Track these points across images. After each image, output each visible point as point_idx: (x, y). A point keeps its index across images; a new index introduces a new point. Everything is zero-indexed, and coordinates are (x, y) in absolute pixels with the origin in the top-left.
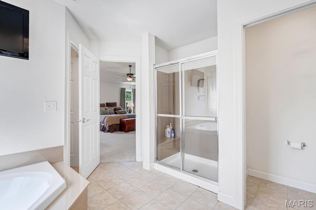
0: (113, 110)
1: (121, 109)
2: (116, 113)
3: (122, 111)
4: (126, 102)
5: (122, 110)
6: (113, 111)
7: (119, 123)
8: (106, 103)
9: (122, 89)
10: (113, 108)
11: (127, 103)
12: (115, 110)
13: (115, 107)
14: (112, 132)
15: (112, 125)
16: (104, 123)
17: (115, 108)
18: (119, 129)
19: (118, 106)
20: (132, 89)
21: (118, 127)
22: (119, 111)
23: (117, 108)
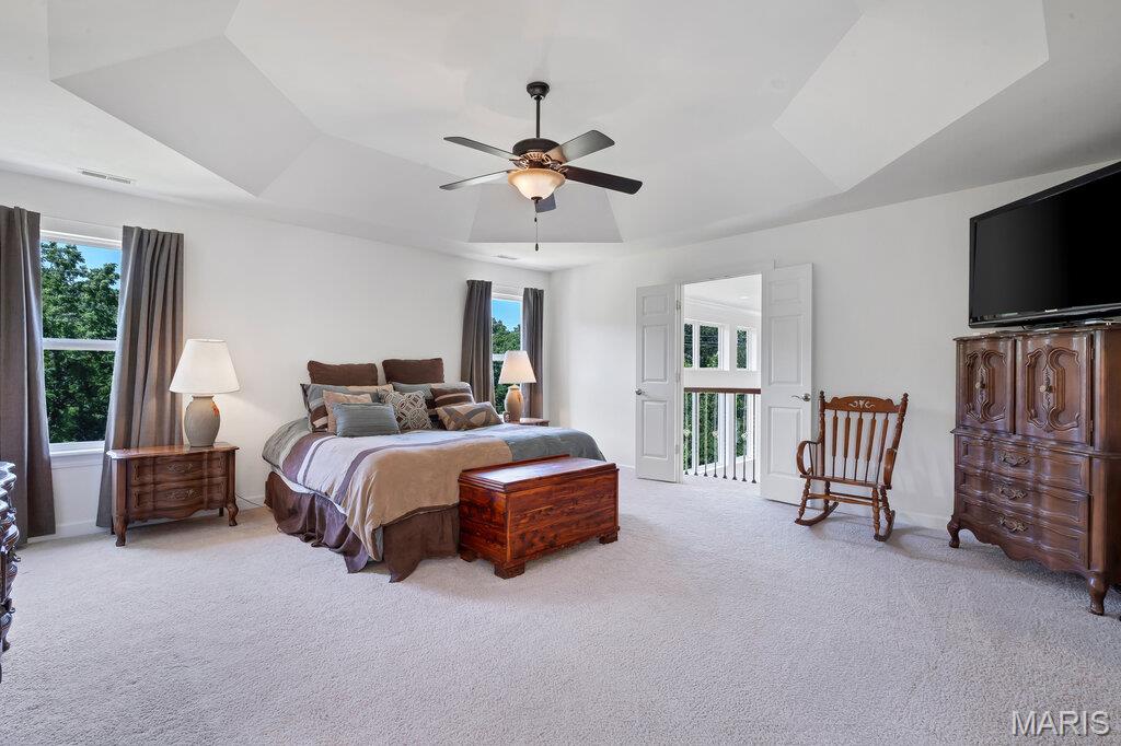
0: (422, 401)
1: (467, 399)
2: (438, 424)
3: (474, 412)
4: (495, 357)
5: (473, 404)
6: (420, 409)
7: (452, 497)
8: (386, 364)
9: (472, 284)
10: (421, 391)
11: (498, 365)
12: (431, 403)
13: (435, 386)
14: (401, 573)
15: (400, 522)
16: (350, 501)
17: (435, 393)
18: (452, 546)
19: (452, 378)
20: (526, 290)
21: (448, 530)
22: (456, 407)
23: (446, 393)
